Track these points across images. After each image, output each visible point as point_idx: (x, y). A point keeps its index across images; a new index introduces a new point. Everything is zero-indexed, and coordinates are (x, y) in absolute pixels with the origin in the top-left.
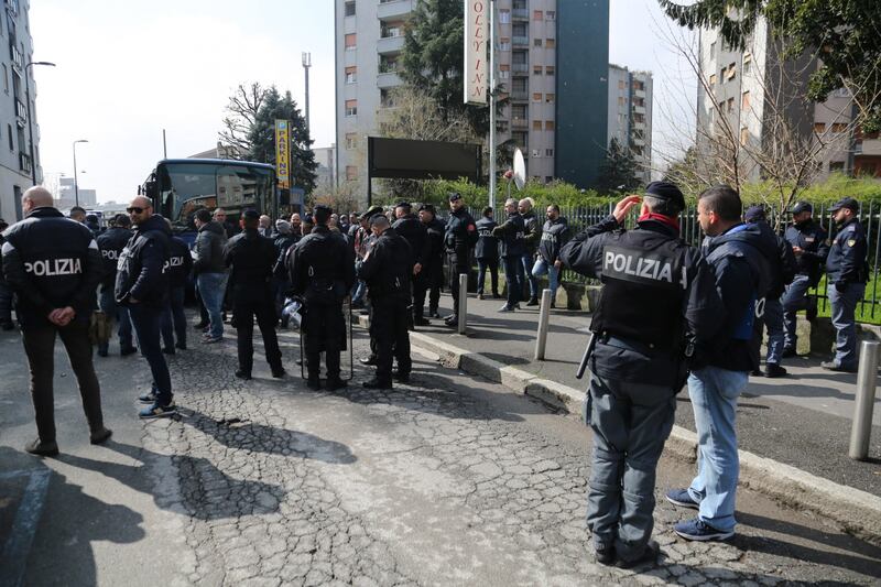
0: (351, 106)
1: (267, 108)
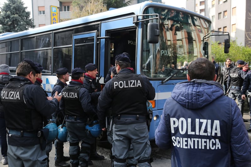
1: (9, 4)
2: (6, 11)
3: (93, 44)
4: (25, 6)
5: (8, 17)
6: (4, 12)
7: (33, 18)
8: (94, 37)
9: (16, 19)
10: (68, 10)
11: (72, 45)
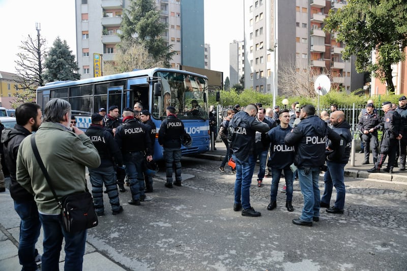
0: (86, 51)
1: (55, 48)
2: (53, 56)
3: (121, 94)
4: (70, 50)
5: (55, 61)
6: (51, 56)
7: (77, 61)
8: (122, 90)
9: (62, 63)
10: (112, 52)
11: (108, 94)
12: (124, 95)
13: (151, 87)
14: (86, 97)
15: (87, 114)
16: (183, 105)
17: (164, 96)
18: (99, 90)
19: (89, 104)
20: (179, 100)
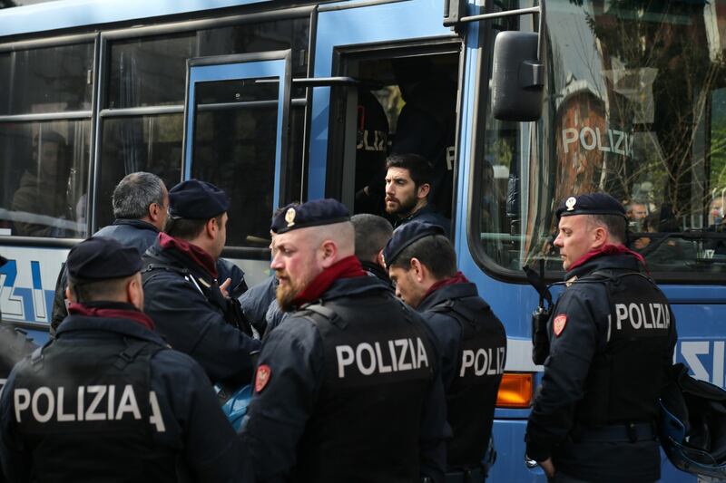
3: (275, 107)
8: (278, 78)
11: (186, 107)
12: (294, 110)
13: (472, 59)
14: (47, 116)
15: (51, 231)
16: (697, 182)
17: (557, 122)
18: (135, 78)
19: (68, 164)
20: (667, 147)
